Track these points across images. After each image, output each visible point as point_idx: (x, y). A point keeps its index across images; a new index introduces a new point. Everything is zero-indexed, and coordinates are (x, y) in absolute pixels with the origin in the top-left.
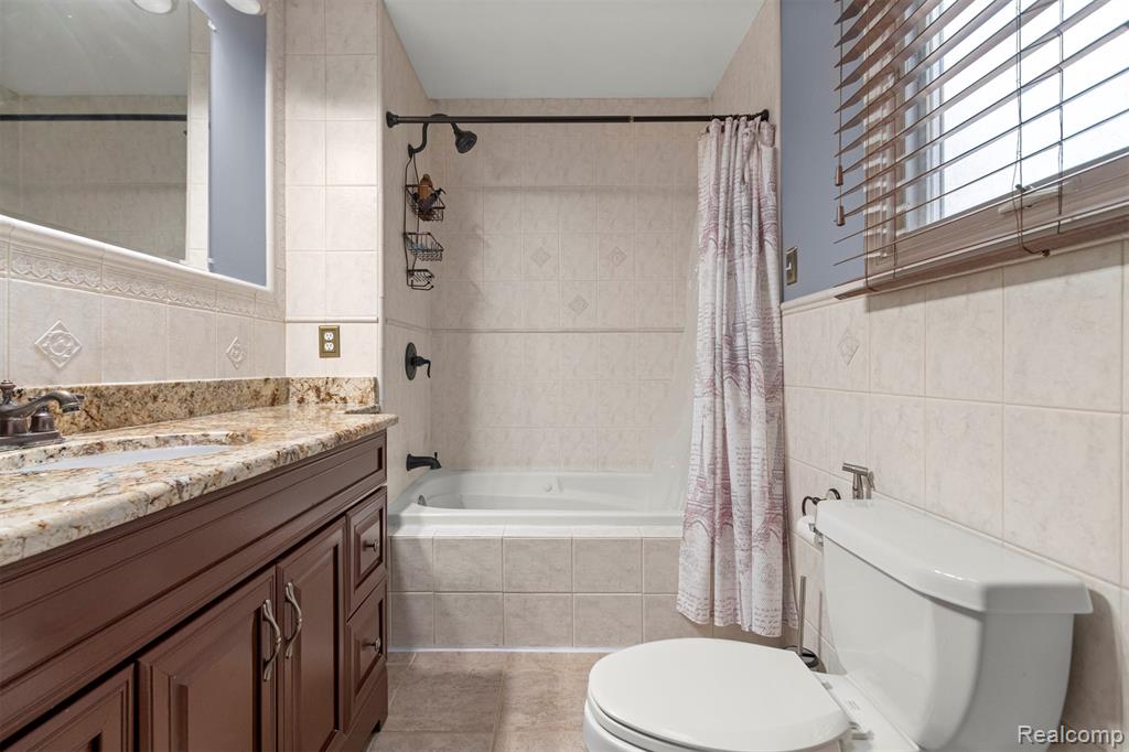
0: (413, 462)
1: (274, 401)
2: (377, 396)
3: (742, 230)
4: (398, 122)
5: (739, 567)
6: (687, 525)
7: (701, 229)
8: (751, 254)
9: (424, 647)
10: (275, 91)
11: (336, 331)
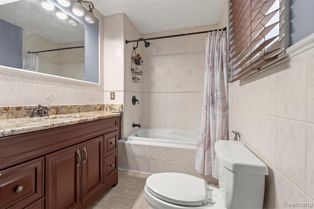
0: (134, 125)
1: (100, 109)
2: (122, 109)
3: (217, 63)
4: (128, 42)
5: (212, 159)
6: (198, 146)
7: (206, 63)
8: (219, 69)
9: (131, 170)
10: (101, 39)
11: (114, 93)
